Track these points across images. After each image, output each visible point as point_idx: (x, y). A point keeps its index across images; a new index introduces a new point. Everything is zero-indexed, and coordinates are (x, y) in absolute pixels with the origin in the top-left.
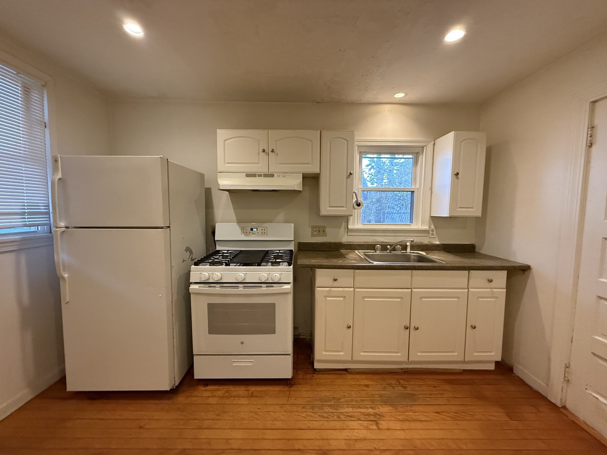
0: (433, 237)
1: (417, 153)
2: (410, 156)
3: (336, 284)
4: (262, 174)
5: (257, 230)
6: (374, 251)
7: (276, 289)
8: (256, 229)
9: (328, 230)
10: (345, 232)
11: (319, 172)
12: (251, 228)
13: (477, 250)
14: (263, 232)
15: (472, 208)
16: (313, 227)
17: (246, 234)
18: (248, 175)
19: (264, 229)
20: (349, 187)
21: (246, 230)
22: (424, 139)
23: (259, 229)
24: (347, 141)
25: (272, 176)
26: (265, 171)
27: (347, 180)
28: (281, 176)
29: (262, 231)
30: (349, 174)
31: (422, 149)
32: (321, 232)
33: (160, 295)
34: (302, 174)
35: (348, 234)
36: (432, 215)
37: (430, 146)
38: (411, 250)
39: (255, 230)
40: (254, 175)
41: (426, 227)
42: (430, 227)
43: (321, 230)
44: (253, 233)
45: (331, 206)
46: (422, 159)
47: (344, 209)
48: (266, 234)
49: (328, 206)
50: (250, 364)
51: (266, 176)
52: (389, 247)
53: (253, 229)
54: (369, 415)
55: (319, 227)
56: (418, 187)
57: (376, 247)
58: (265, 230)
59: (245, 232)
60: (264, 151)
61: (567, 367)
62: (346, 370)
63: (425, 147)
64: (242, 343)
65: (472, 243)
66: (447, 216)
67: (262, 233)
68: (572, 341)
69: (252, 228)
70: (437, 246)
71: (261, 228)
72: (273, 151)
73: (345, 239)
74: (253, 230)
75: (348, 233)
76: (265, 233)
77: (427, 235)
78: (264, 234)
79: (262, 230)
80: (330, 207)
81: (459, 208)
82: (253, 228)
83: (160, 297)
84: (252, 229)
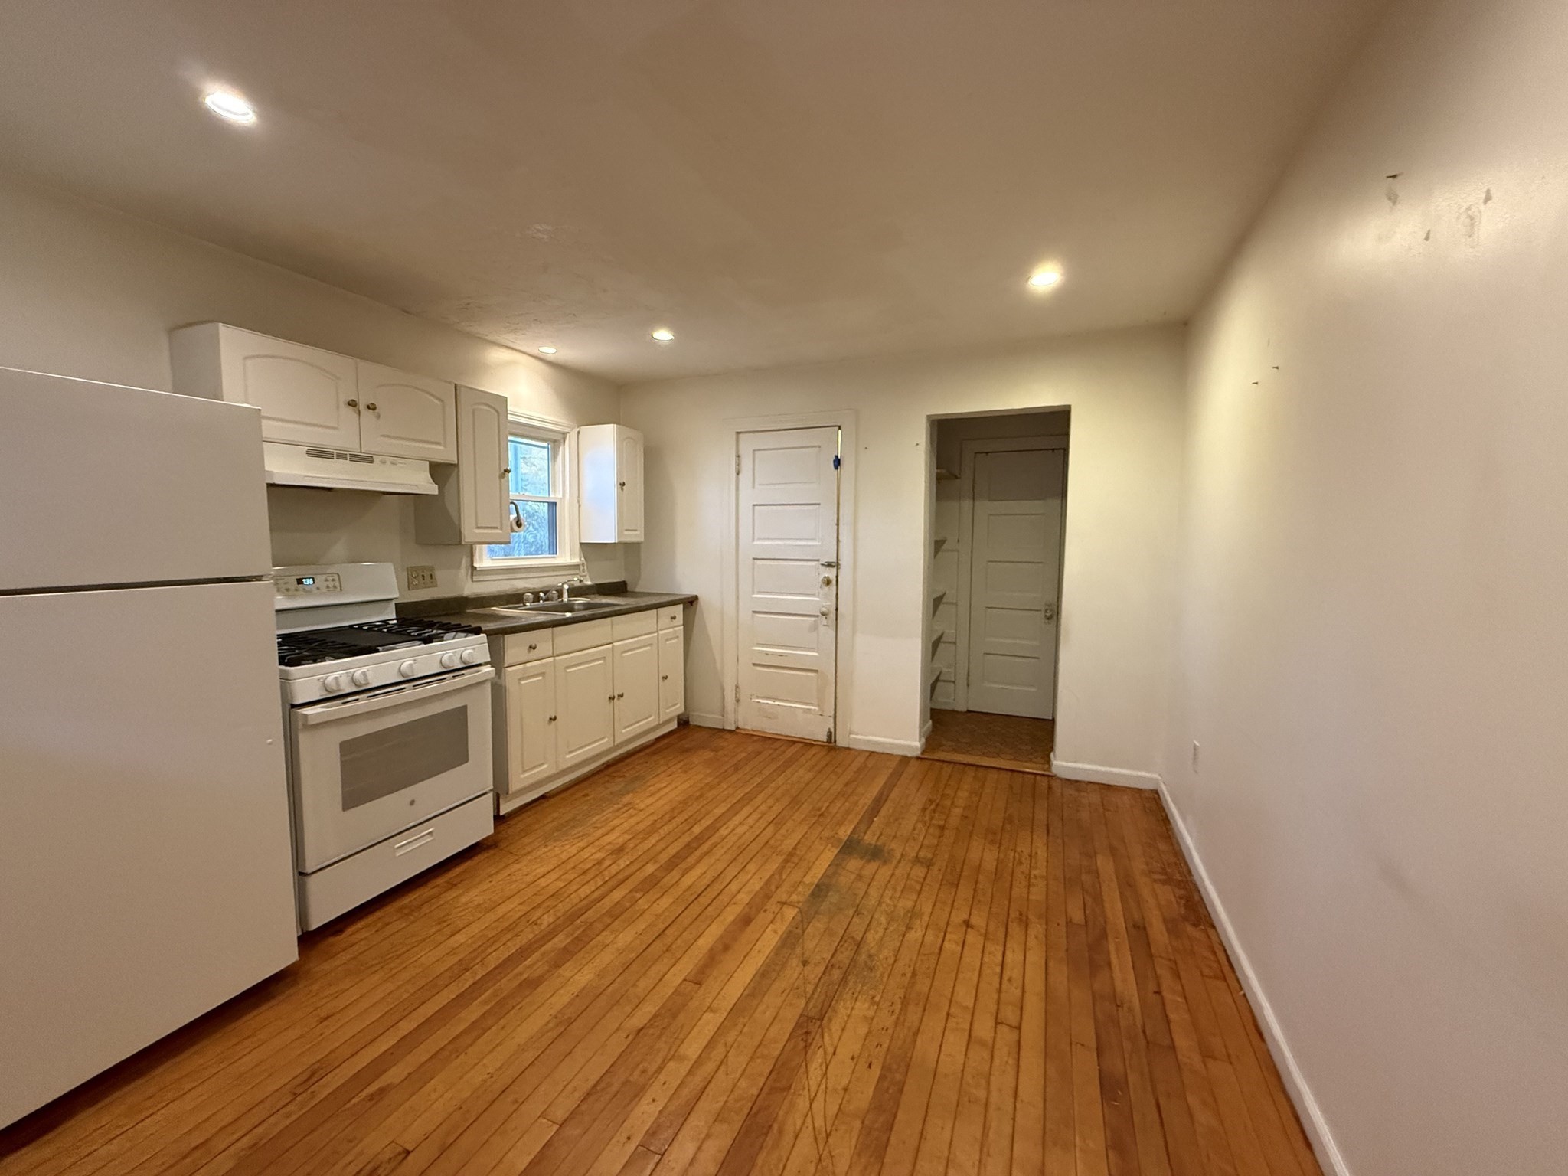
0: (583, 574)
1: (555, 441)
2: (545, 445)
3: (534, 654)
4: (348, 453)
5: (314, 580)
6: (522, 605)
7: (469, 676)
8: (311, 580)
9: (439, 574)
10: (467, 576)
11: (456, 462)
12: (297, 580)
13: (629, 589)
14: (331, 584)
15: (636, 530)
16: (410, 570)
17: (287, 592)
18: (313, 453)
19: (331, 578)
20: (503, 490)
21: (286, 583)
22: (563, 421)
23: (320, 579)
24: (498, 413)
25: (369, 460)
26: (352, 446)
27: (500, 481)
28: (388, 463)
29: (328, 583)
30: (503, 471)
31: (561, 436)
32: (427, 578)
33: (270, 741)
34: (428, 463)
35: (474, 579)
36: (583, 541)
37: (574, 433)
38: (569, 597)
39: (308, 582)
40: (327, 455)
41: (576, 561)
42: (580, 560)
43: (427, 574)
44: (304, 589)
45: (479, 525)
46: (566, 451)
47: (499, 531)
48: (339, 589)
49: (474, 525)
50: (429, 839)
51: (355, 458)
52: (541, 594)
53: (304, 580)
54: (619, 809)
55: (423, 568)
56: (560, 496)
57: (525, 598)
58: (333, 580)
59: (283, 590)
60: (352, 404)
61: (737, 687)
62: (543, 797)
63: (568, 435)
64: (412, 803)
65: (623, 579)
66: (613, 542)
67: (328, 587)
68: (738, 661)
69: (299, 577)
70: (589, 587)
71: (324, 577)
72: (371, 407)
73: (471, 589)
74: (302, 583)
75: (474, 577)
76: (335, 587)
77: (577, 572)
78: (331, 590)
79: (327, 580)
80: (478, 528)
81: (627, 530)
82: (301, 577)
83: (270, 744)
84: (300, 581)
